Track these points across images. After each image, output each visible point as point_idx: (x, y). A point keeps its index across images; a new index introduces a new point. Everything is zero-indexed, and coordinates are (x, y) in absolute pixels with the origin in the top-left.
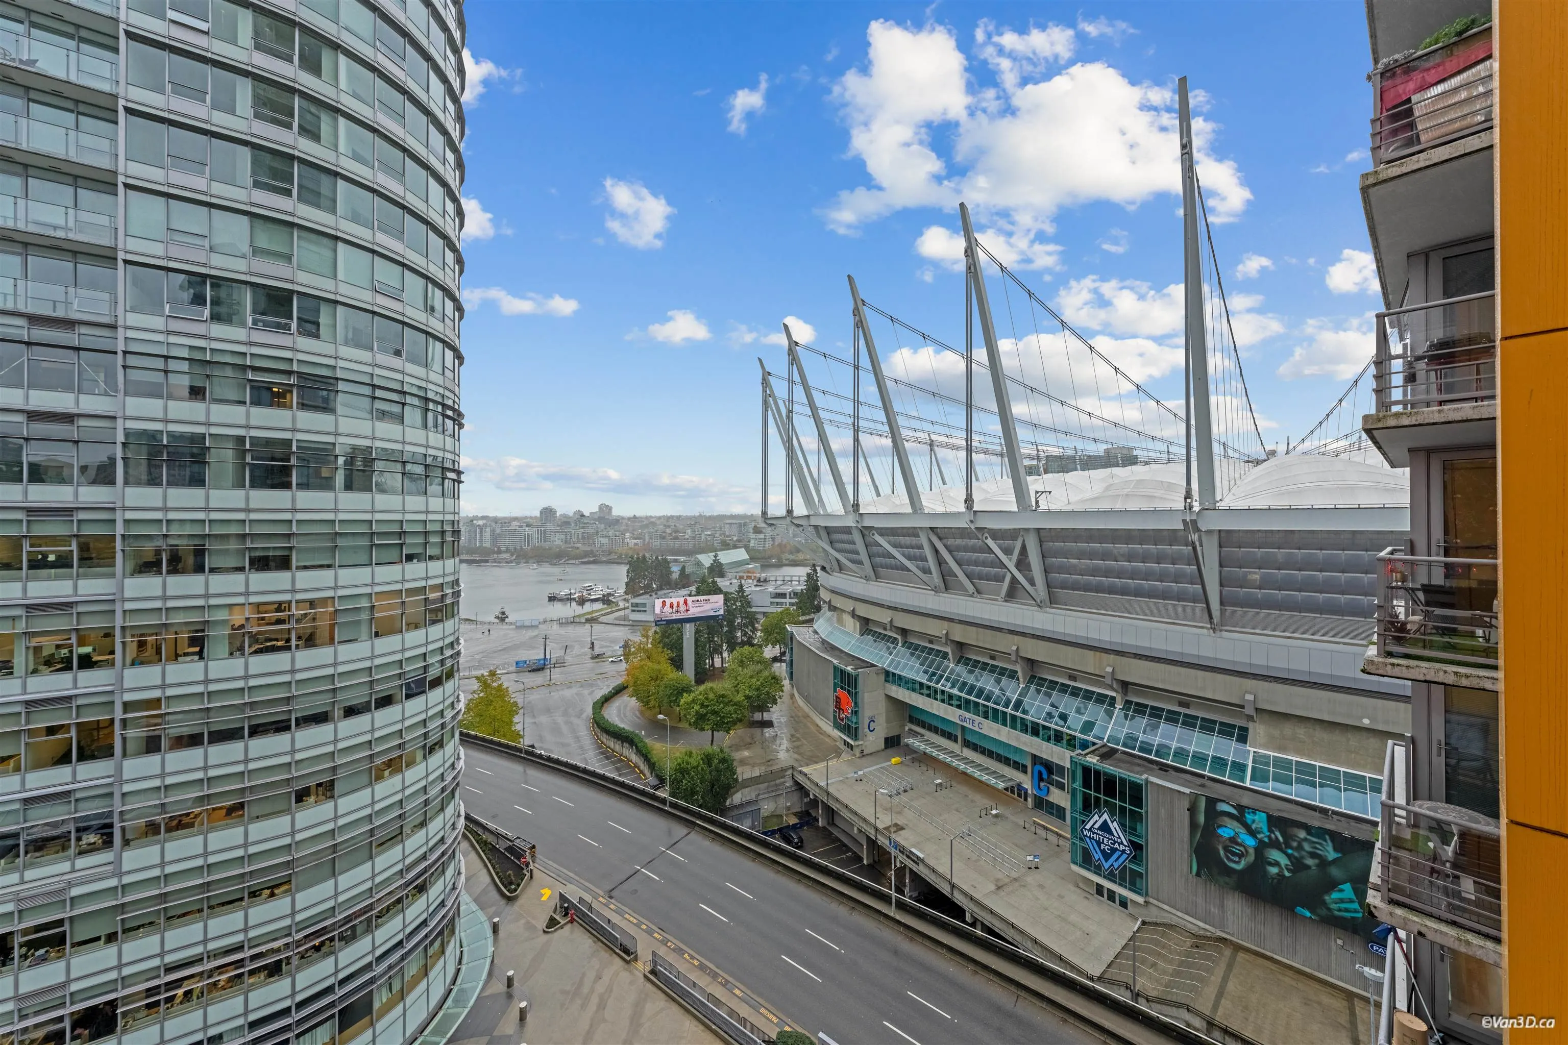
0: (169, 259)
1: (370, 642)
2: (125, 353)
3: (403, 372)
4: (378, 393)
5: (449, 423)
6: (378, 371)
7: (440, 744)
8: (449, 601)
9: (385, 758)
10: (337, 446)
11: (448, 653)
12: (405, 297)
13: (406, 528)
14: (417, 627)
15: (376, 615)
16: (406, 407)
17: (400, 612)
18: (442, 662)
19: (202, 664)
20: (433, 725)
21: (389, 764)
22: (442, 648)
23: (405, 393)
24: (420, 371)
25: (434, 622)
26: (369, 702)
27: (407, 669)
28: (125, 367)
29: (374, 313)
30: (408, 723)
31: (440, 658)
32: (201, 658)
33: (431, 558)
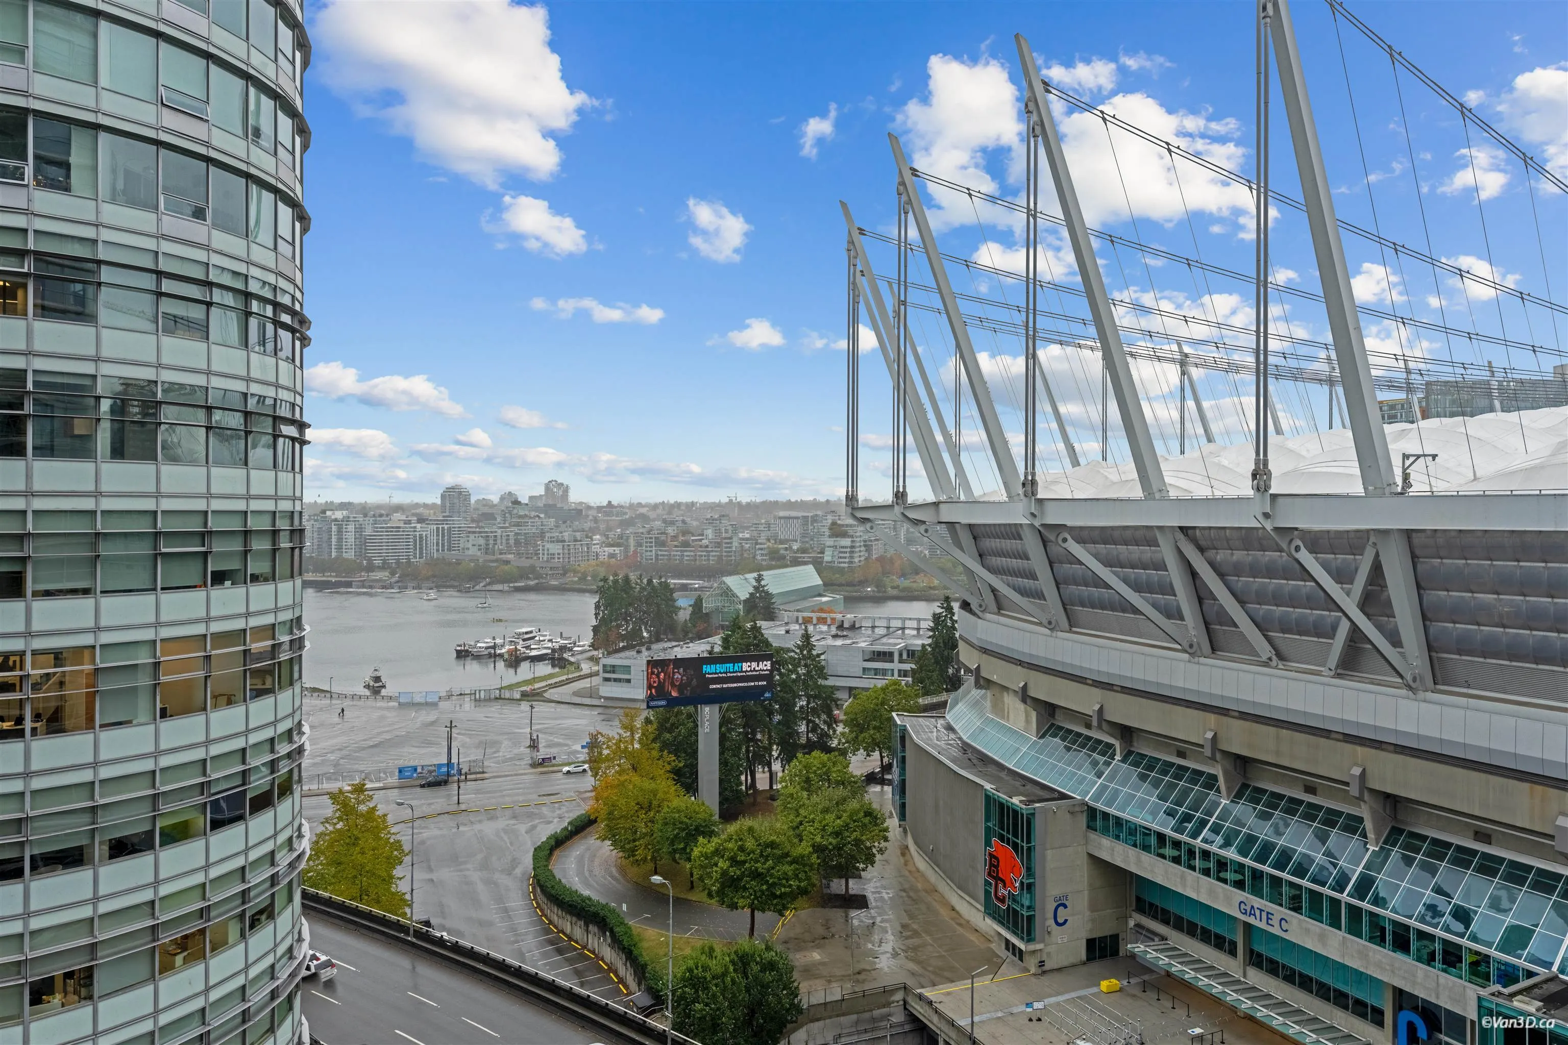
1: (152, 727)
3: (207, 248)
4: (167, 286)
5: (285, 336)
6: (167, 247)
7: (268, 912)
8: (284, 657)
9: (178, 933)
10: (99, 380)
11: (283, 749)
12: (211, 112)
13: (213, 524)
14: (230, 702)
15: (164, 679)
16: (214, 310)
17: (201, 674)
18: (273, 765)
20: (257, 878)
21: (184, 943)
22: (272, 740)
23: (210, 284)
24: (236, 245)
25: (259, 693)
26: (151, 833)
27: (215, 776)
29: (158, 143)
30: (214, 873)
31: (268, 758)
33: (255, 578)
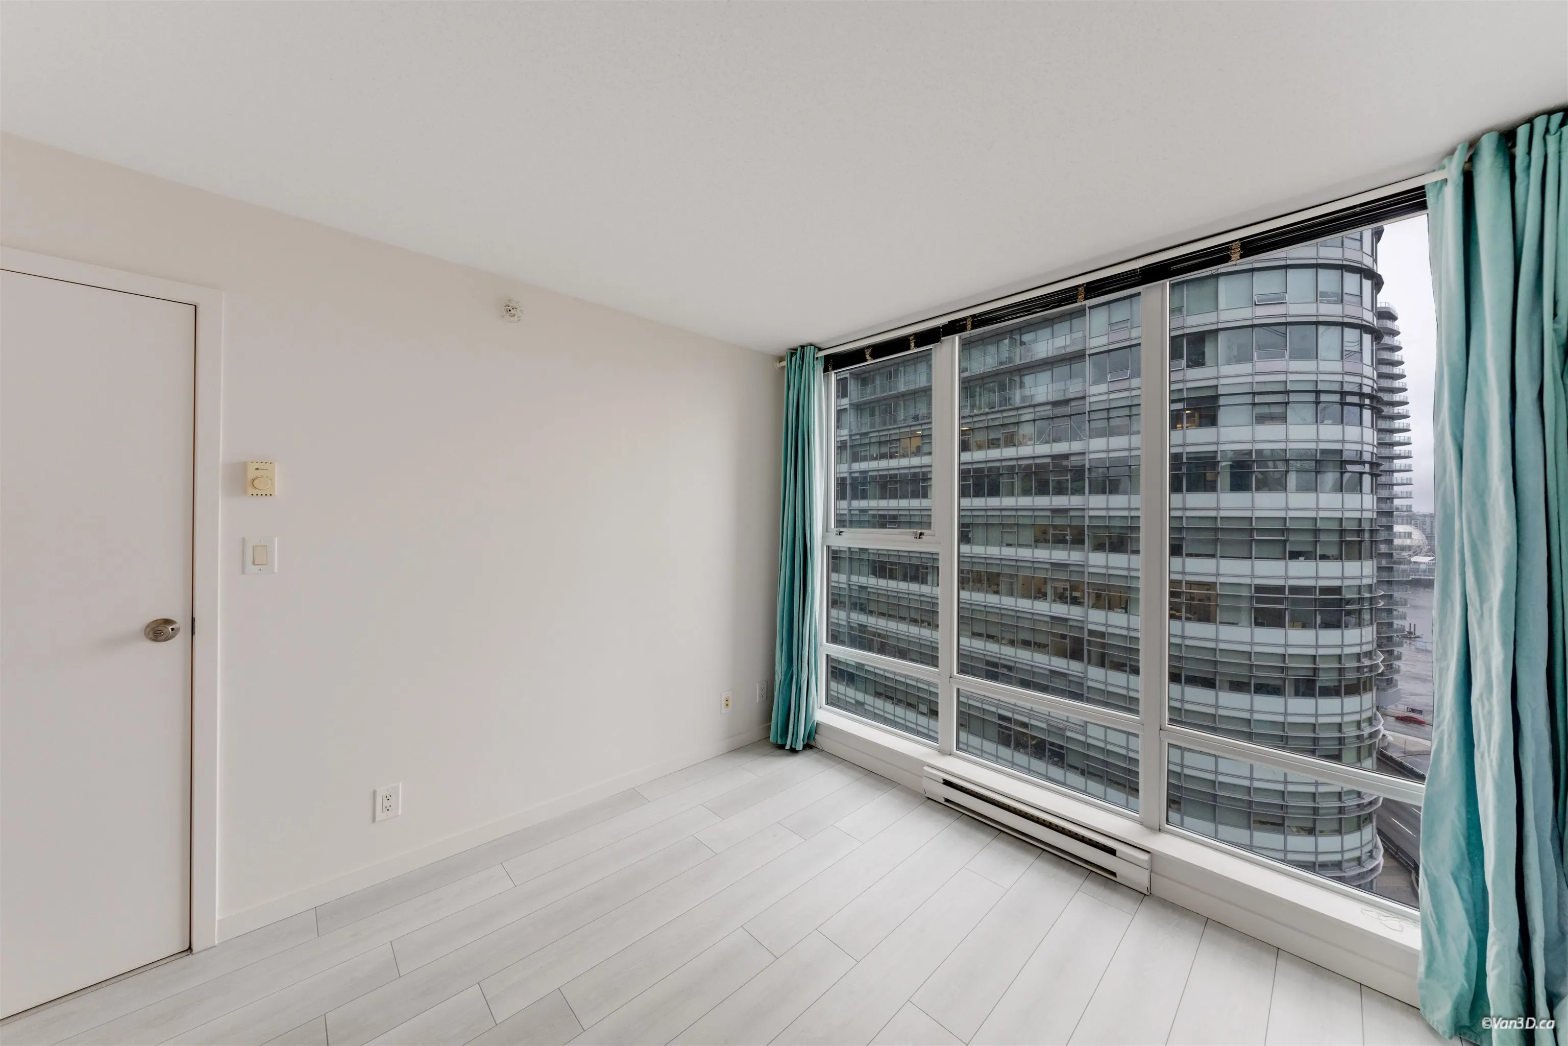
0: (1110, 344)
1: (1250, 629)
2: (1089, 412)
3: (1286, 372)
4: (1258, 399)
10: (1219, 453)
14: (1304, 626)
15: (1256, 605)
16: (1290, 406)
18: (1340, 672)
19: (1125, 616)
20: (1327, 734)
22: (1340, 656)
23: (1287, 392)
24: (1307, 365)
25: (1328, 626)
26: (1249, 684)
27: (1292, 665)
28: (1089, 421)
29: (1253, 326)
30: (1291, 719)
31: (1336, 666)
32: (1126, 612)
33: (1324, 557)
